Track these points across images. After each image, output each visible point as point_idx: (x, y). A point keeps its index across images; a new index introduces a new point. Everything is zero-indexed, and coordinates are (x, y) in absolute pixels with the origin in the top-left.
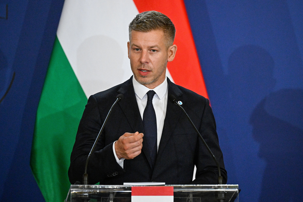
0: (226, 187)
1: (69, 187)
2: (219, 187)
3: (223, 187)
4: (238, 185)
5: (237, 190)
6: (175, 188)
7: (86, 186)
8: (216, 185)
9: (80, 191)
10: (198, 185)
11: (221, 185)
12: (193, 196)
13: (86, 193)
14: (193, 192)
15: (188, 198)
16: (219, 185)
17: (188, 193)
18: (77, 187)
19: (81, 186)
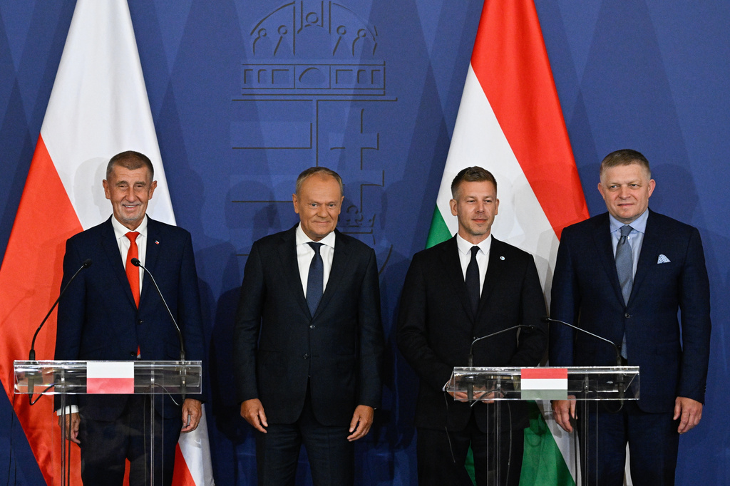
0: (625, 369)
1: (453, 370)
2: (618, 369)
3: (622, 369)
4: (638, 367)
5: (638, 372)
6: (569, 369)
7: (471, 368)
8: (615, 367)
9: (465, 373)
10: (595, 367)
11: (621, 367)
12: (589, 379)
13: (471, 375)
14: (590, 375)
15: (583, 381)
16: (617, 367)
17: (584, 375)
18: (462, 370)
19: (466, 368)
